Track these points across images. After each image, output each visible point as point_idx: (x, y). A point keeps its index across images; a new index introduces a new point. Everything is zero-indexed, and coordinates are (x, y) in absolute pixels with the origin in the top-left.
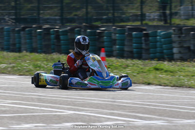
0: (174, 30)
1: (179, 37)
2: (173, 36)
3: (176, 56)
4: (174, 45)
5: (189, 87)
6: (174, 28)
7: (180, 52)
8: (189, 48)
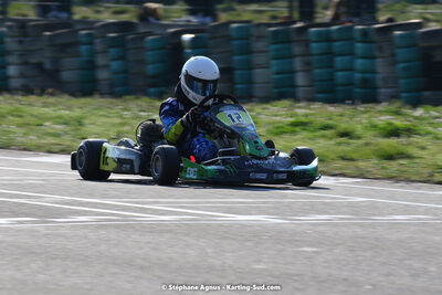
0: (9, 27)
1: (21, 42)
2: (8, 39)
3: (14, 83)
4: (11, 59)
5: (25, 150)
6: (10, 24)
7: (22, 75)
8: (39, 66)
